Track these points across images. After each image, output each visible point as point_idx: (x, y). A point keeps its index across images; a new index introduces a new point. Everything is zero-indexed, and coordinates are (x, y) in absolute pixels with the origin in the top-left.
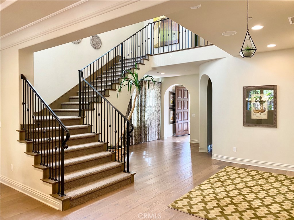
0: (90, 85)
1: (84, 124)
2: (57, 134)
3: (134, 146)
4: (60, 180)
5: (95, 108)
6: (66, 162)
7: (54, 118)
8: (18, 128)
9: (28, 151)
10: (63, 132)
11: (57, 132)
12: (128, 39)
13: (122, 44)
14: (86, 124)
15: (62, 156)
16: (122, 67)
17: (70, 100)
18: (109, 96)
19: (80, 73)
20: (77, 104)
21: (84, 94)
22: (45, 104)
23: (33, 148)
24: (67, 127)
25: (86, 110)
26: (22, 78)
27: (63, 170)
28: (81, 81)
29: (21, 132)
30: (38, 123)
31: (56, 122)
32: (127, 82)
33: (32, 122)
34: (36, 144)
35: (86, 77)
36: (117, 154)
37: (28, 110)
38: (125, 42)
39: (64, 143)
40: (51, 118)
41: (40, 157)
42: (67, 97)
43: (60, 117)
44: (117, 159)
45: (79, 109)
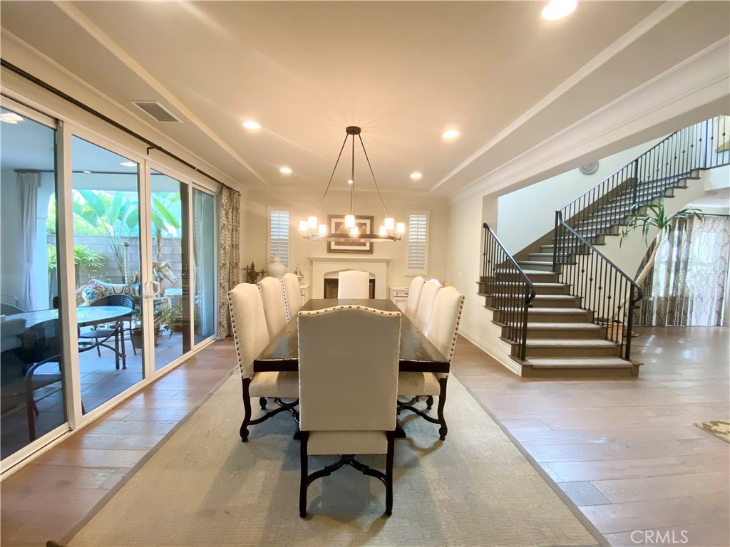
0: (571, 230)
1: (558, 282)
2: (521, 291)
3: (653, 329)
4: (521, 343)
5: (577, 261)
6: (530, 325)
7: (518, 272)
8: (478, 280)
9: (487, 306)
10: (528, 289)
11: (521, 289)
12: (646, 154)
13: (637, 161)
14: (562, 283)
15: (525, 317)
16: (635, 197)
17: (541, 250)
18: (603, 244)
19: (558, 214)
20: (551, 256)
21: (562, 241)
22: (507, 255)
23: (492, 304)
24: (534, 284)
25: (564, 264)
26: (484, 227)
27: (525, 333)
28: (559, 225)
29: (480, 284)
30: (499, 277)
31: (520, 277)
32: (640, 222)
33: (492, 274)
34: (496, 299)
35: (567, 218)
36: (610, 331)
37: (489, 262)
38: (644, 157)
39: (528, 302)
40: (514, 271)
41: (499, 313)
42: (537, 246)
43: (525, 272)
44: (609, 336)
45: (552, 263)
